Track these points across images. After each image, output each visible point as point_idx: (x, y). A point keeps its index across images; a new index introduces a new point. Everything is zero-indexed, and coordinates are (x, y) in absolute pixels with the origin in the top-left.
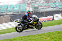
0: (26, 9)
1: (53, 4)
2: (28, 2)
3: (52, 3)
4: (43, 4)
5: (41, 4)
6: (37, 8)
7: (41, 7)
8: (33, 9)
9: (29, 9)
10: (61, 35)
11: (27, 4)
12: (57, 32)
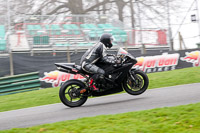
0: (7, 43)
1: (96, 29)
2: (16, 21)
3: (93, 26)
4: (64, 29)
5: (56, 26)
6: (45, 39)
7: (58, 36)
8: (30, 44)
9: (19, 42)
10: (117, 128)
11: (10, 27)
12: (107, 119)
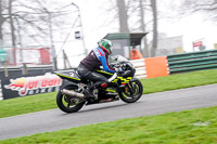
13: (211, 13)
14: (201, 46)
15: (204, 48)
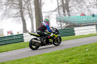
13: (15, 18)
14: (11, 33)
15: (13, 34)
